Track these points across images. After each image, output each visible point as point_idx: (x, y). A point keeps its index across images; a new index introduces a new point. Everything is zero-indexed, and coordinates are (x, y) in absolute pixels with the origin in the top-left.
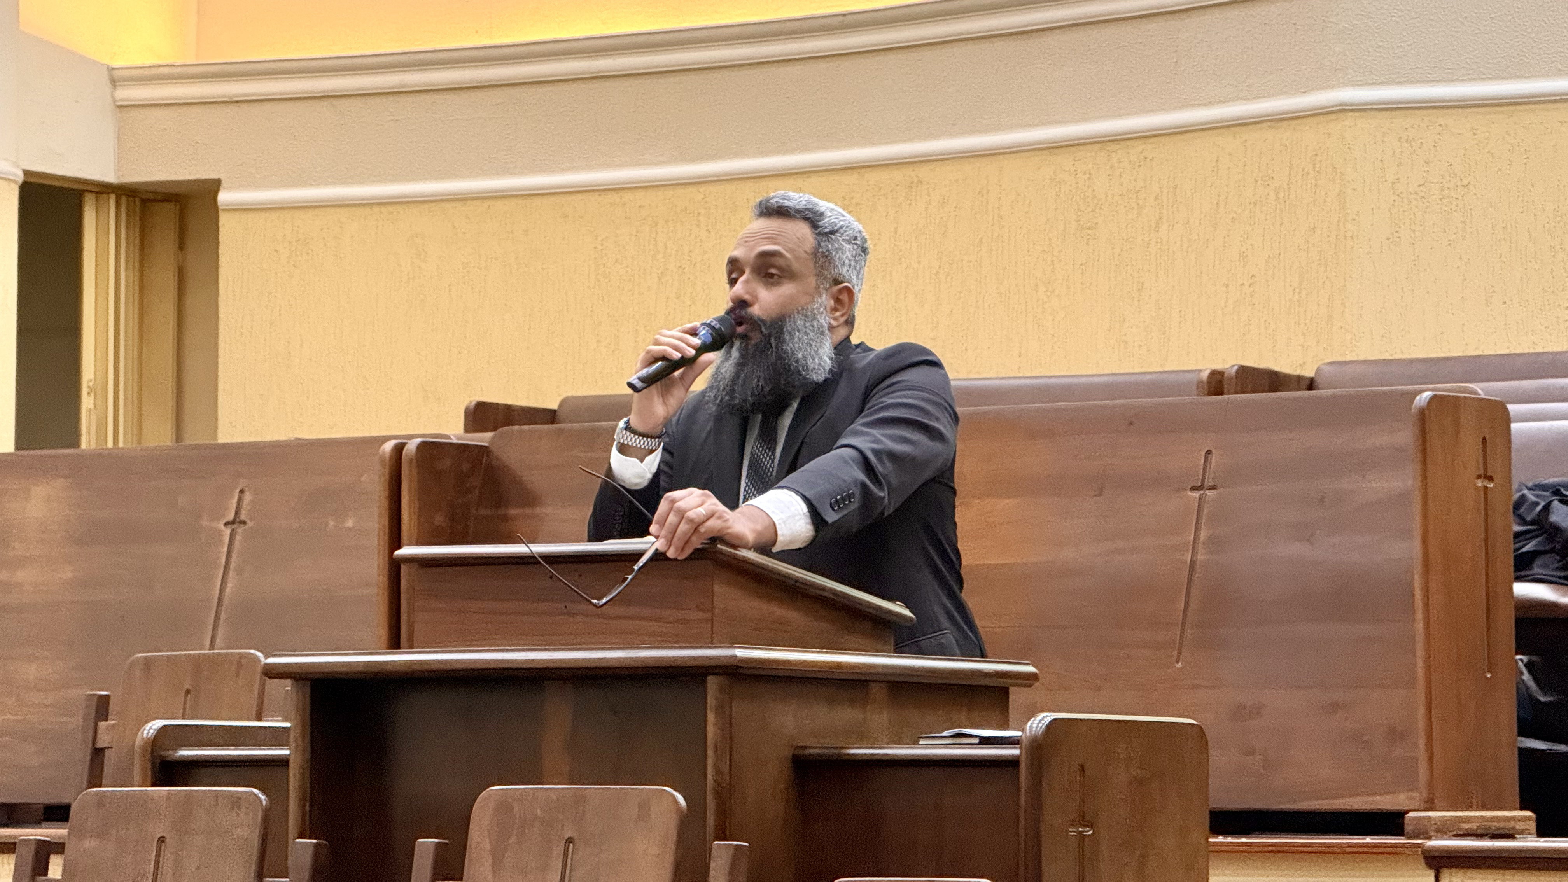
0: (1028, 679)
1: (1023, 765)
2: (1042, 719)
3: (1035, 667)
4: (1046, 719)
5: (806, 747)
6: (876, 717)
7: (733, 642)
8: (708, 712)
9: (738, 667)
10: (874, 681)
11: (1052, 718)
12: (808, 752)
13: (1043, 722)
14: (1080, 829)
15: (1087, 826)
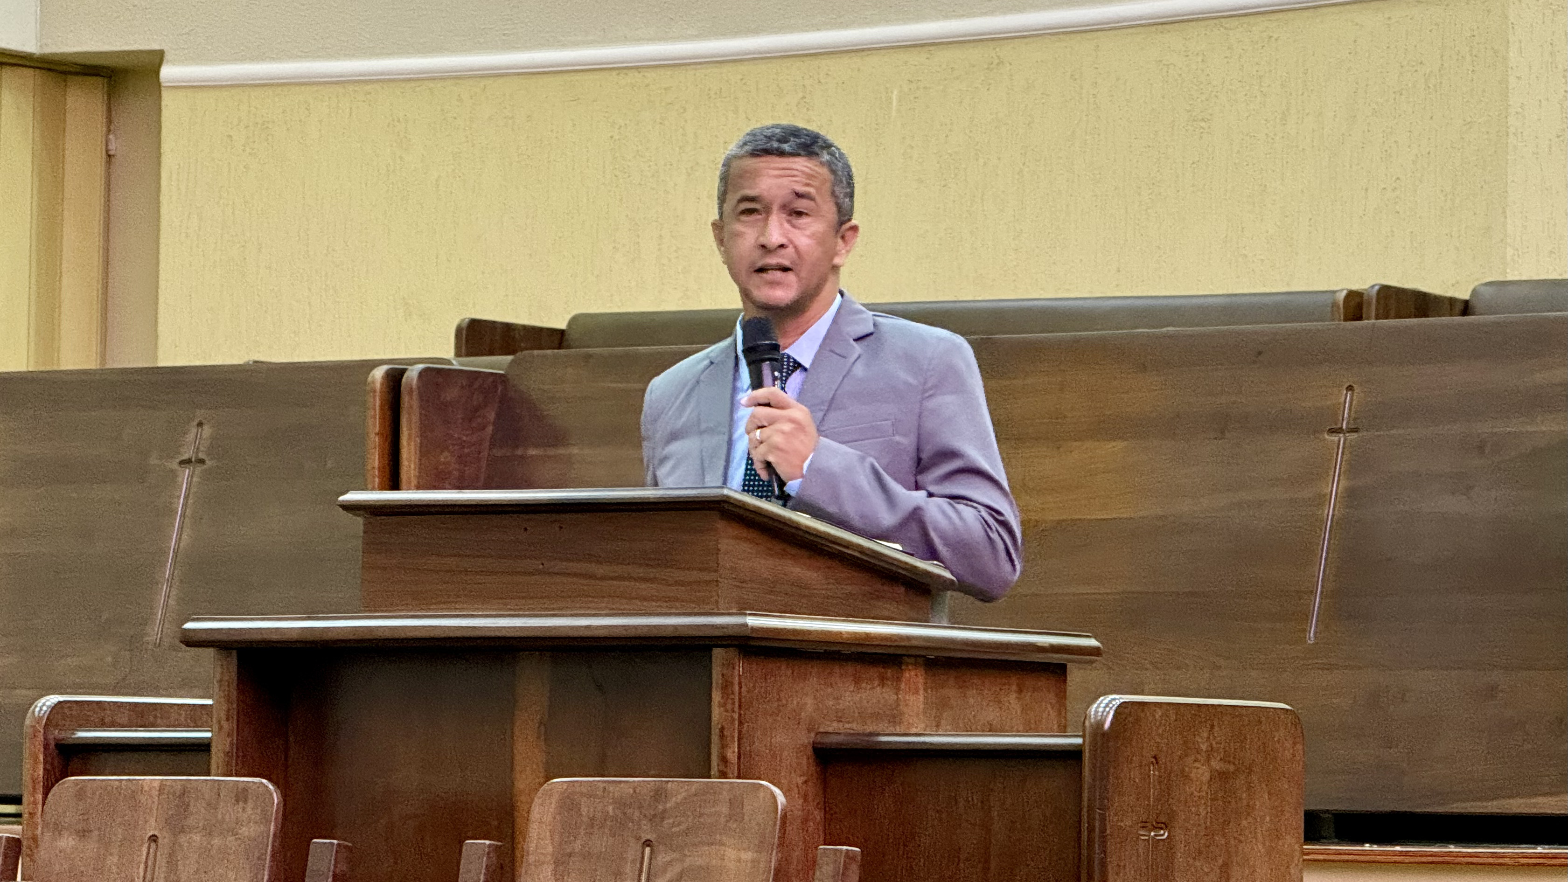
0: (1090, 655)
1: (1087, 755)
2: (1110, 702)
3: (1097, 640)
4: (1114, 703)
5: (830, 734)
6: (911, 698)
7: (743, 608)
8: (714, 690)
9: (749, 638)
10: (909, 656)
11: (1122, 701)
12: (832, 739)
13: (1111, 705)
14: (1152, 834)
15: (1161, 829)
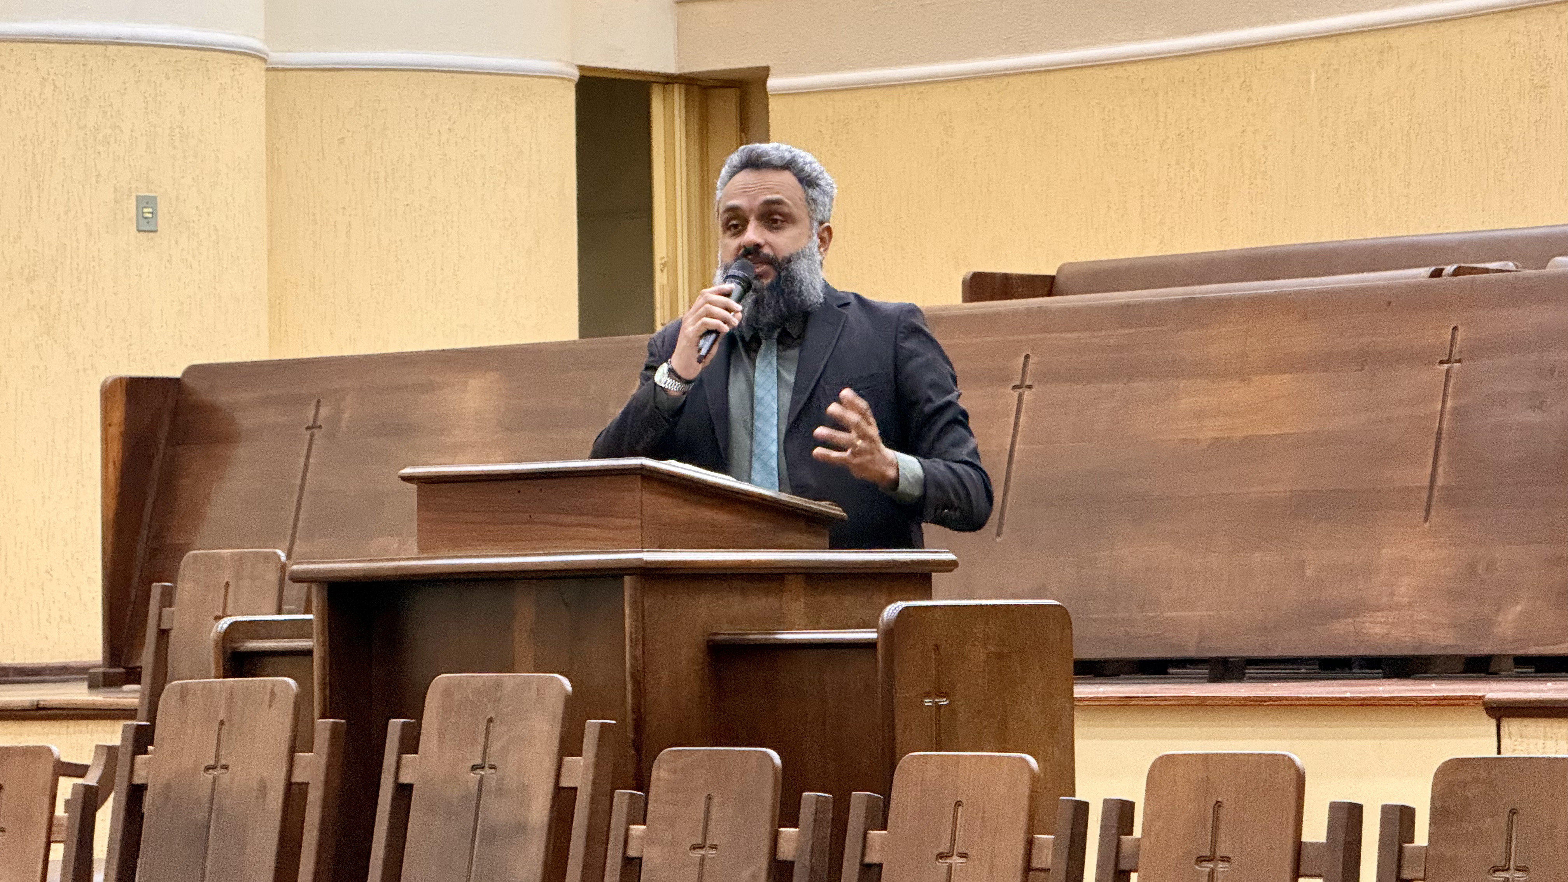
0: (948, 566)
1: (880, 646)
2: (896, 607)
3: (954, 553)
4: (899, 607)
5: (716, 634)
6: (793, 604)
8: (626, 606)
9: (646, 569)
10: (788, 574)
11: (904, 606)
12: (719, 637)
13: (896, 610)
14: (937, 700)
15: (944, 697)
